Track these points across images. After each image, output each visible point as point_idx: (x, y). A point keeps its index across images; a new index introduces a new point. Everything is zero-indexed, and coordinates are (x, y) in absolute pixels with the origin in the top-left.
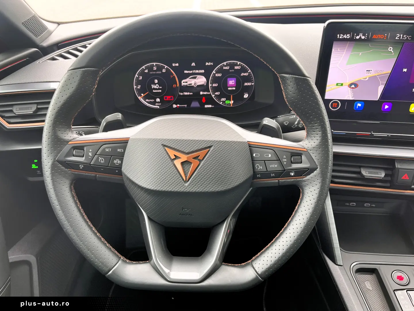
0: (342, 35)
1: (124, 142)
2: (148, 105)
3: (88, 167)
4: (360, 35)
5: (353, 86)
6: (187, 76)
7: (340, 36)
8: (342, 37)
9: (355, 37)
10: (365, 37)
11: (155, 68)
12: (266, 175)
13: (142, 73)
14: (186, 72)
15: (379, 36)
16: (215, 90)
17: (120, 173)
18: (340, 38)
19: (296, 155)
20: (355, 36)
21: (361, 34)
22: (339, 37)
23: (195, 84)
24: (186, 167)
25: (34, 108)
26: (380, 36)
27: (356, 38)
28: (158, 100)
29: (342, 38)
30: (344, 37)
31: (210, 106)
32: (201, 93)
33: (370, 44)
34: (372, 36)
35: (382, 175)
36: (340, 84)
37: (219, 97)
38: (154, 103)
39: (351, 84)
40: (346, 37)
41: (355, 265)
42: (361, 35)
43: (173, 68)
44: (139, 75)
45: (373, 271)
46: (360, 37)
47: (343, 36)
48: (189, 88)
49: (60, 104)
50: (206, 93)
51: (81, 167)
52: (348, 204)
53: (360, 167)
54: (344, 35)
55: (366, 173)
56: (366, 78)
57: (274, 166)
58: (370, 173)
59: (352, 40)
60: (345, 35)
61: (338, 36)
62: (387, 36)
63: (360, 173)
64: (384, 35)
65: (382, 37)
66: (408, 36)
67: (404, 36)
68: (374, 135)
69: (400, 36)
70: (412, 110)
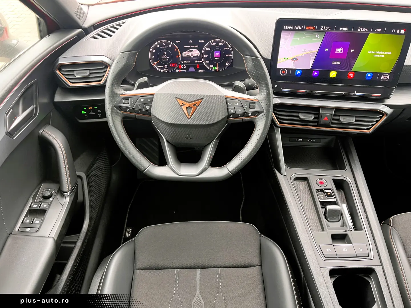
1: (152, 96)
2: (159, 70)
3: (132, 110)
5: (295, 60)
6: (186, 50)
7: (285, 27)
10: (301, 28)
11: (164, 44)
12: (235, 115)
13: (155, 48)
14: (185, 47)
15: (310, 28)
16: (206, 59)
17: (150, 114)
19: (252, 104)
20: (295, 27)
23: (192, 55)
24: (189, 110)
25: (88, 72)
27: (296, 29)
28: (166, 66)
31: (202, 71)
32: (196, 62)
33: (304, 33)
34: (305, 28)
35: (311, 117)
36: (286, 59)
37: (209, 64)
38: (163, 69)
39: (293, 59)
41: (294, 176)
42: (299, 27)
43: (177, 44)
44: (153, 49)
45: (305, 179)
48: (188, 58)
49: (116, 73)
50: (199, 62)
51: (128, 110)
52: (297, 140)
53: (299, 113)
54: (288, 27)
55: (302, 116)
56: (302, 55)
57: (240, 110)
58: (304, 116)
59: (293, 30)
62: (315, 28)
63: (298, 117)
64: (314, 27)
65: (312, 28)
66: (328, 28)
67: (326, 27)
68: (307, 92)
69: (323, 28)
70: (332, 75)
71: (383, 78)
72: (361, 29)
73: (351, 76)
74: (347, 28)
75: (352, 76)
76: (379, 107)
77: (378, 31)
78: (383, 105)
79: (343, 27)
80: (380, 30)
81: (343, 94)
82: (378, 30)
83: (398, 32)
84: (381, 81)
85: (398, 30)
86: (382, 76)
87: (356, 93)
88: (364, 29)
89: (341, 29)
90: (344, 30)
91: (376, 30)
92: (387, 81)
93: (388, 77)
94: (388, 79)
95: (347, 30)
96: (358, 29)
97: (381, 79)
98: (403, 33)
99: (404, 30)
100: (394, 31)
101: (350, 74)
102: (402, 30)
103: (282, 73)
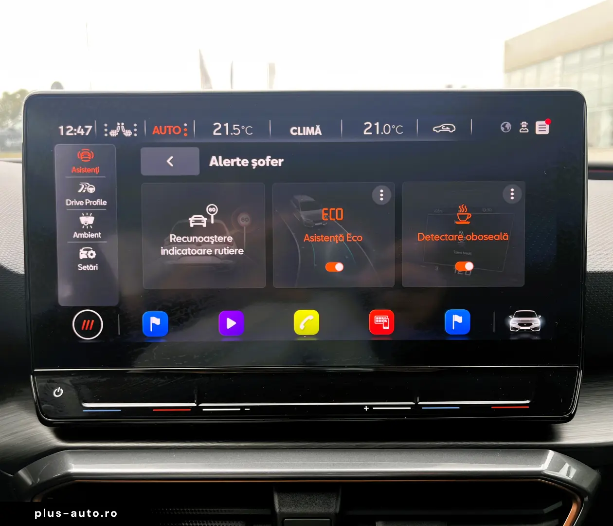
0: (72, 128)
4: (118, 127)
7: (65, 130)
8: (73, 132)
9: (108, 133)
10: (133, 132)
15: (167, 129)
18: (68, 134)
20: (106, 130)
21: (120, 125)
22: (65, 132)
26: (172, 129)
27: (109, 135)
29: (72, 134)
30: (78, 132)
34: (150, 129)
40: (82, 133)
42: (120, 126)
46: (121, 132)
47: (75, 130)
54: (76, 127)
60: (80, 127)
61: (60, 130)
62: (190, 127)
64: (183, 127)
65: (177, 130)
66: (243, 127)
67: (234, 126)
68: (204, 410)
69: (223, 128)
70: (302, 327)
71: (516, 326)
72: (374, 127)
73: (384, 328)
74: (318, 127)
75: (386, 324)
76: (539, 463)
77: (444, 130)
78: (551, 454)
79: (302, 125)
80: (452, 128)
81: (366, 408)
82: (443, 126)
83: (526, 130)
84: (513, 338)
85: (524, 124)
86: (510, 317)
87: (420, 403)
88: (387, 127)
89: (296, 128)
90: (307, 134)
91: (438, 129)
92: (536, 338)
93: (537, 322)
94: (539, 330)
95: (318, 134)
96: (365, 129)
97: (511, 330)
98: (547, 132)
99: (547, 123)
100: (506, 129)
101: (377, 318)
102: (538, 123)
103: (83, 329)
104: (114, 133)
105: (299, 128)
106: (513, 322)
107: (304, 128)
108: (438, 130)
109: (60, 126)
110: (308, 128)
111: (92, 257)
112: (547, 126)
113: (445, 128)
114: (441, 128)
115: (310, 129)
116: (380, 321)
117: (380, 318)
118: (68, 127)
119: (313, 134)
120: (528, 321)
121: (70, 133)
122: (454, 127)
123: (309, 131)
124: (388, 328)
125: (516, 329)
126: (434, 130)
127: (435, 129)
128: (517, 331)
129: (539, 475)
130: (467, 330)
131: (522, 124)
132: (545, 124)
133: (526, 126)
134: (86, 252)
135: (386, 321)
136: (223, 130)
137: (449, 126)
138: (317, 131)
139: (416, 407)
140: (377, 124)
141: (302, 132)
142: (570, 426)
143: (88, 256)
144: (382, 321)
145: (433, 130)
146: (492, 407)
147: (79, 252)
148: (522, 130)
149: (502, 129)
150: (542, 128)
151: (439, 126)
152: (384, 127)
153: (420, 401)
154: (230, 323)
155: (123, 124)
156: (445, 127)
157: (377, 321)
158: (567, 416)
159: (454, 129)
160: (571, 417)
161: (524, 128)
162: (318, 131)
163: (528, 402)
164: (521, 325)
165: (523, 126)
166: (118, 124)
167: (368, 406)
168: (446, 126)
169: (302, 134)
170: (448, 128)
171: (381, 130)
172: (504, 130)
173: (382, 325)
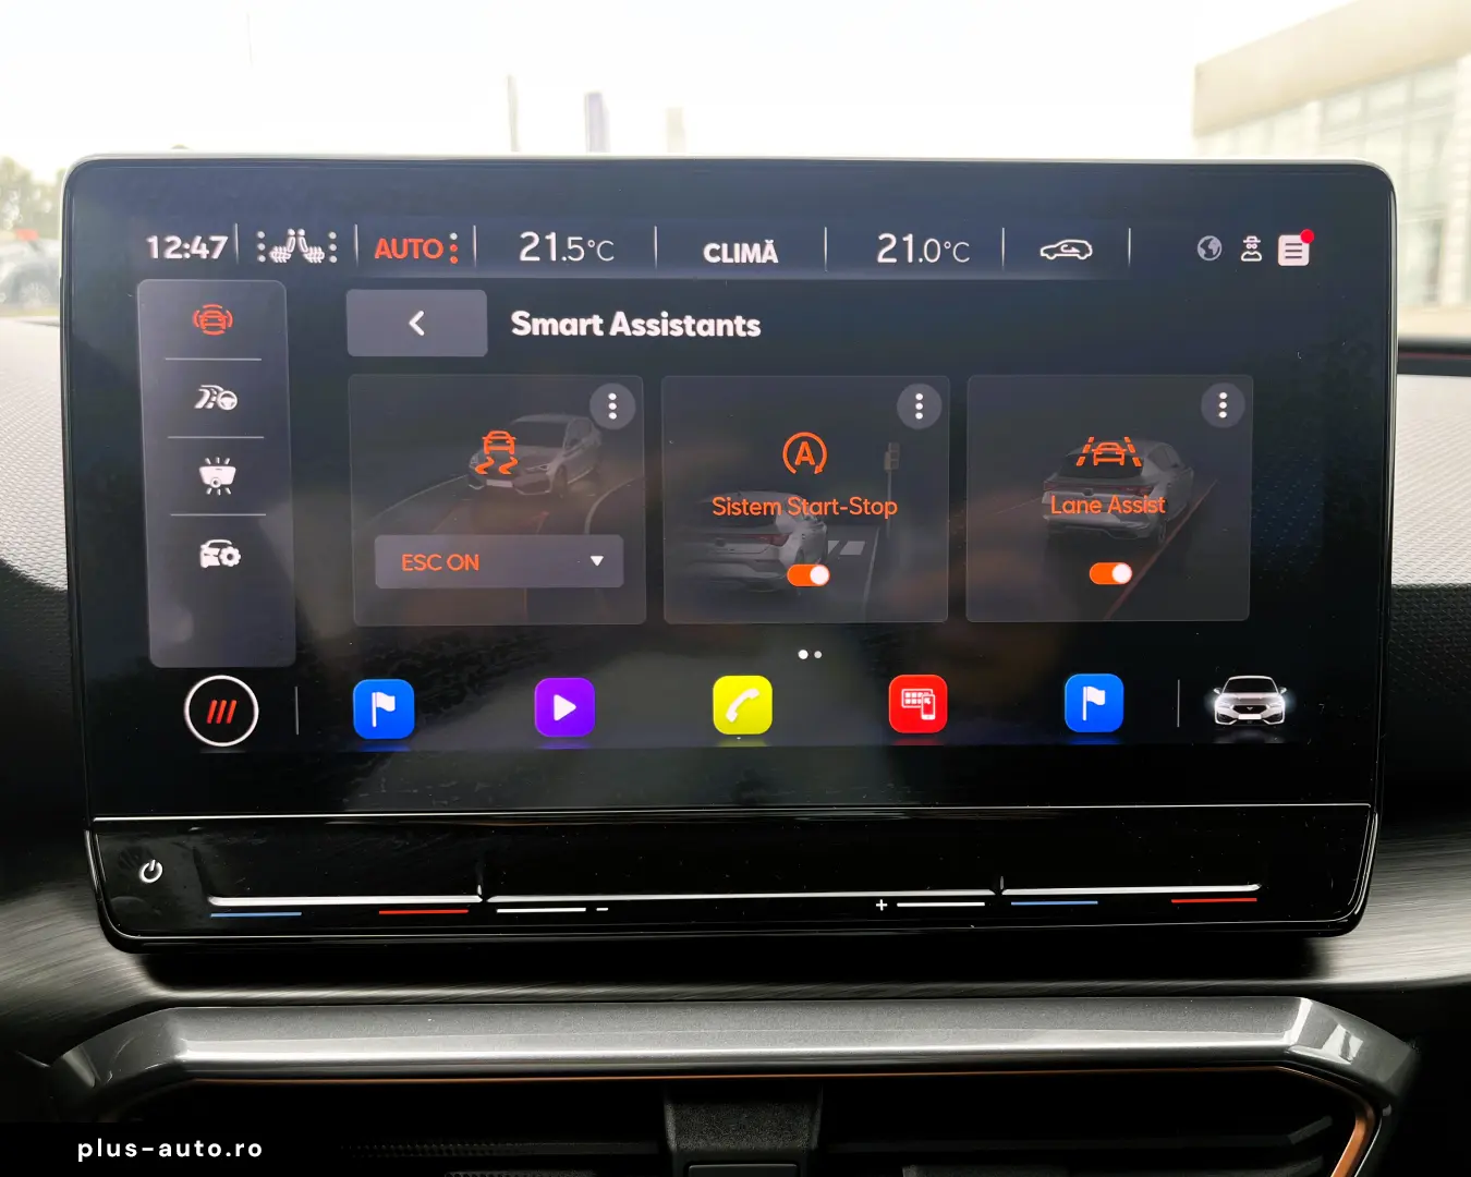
0: (178, 241)
4: (292, 240)
7: (163, 246)
8: (181, 250)
9: (266, 253)
10: (328, 253)
15: (410, 246)
18: (169, 255)
20: (262, 247)
21: (296, 236)
22: (161, 251)
26: (421, 245)
27: (269, 259)
29: (179, 256)
30: (194, 251)
34: (368, 246)
40: (204, 252)
42: (296, 238)
46: (297, 253)
47: (187, 246)
54: (188, 239)
60: (198, 239)
61: (149, 246)
62: (464, 241)
64: (447, 242)
65: (432, 249)
66: (591, 243)
67: (570, 239)
68: (499, 911)
69: (545, 244)
70: (731, 716)
71: (1230, 712)
72: (901, 246)
73: (925, 717)
74: (770, 244)
75: (928, 709)
76: (1280, 1029)
77: (1066, 253)
78: (1306, 1005)
79: (732, 238)
80: (1083, 250)
81: (881, 905)
82: (1063, 243)
83: (1256, 256)
84: (1221, 741)
85: (1252, 242)
86: (1216, 690)
87: (1007, 892)
88: (932, 246)
89: (717, 247)
90: (744, 261)
91: (1050, 252)
92: (1276, 740)
93: (1277, 703)
94: (1282, 721)
95: (770, 262)
96: (880, 249)
97: (1217, 722)
98: (1304, 261)
99: (1305, 239)
100: (1209, 253)
101: (908, 695)
102: (1284, 240)
103: (209, 721)
104: (280, 255)
105: (725, 246)
106: (1223, 704)
107: (737, 246)
108: (1051, 255)
109: (150, 235)
110: (746, 246)
111: (231, 563)
112: (1306, 247)
113: (1067, 249)
114: (1058, 250)
115: (751, 248)
116: (914, 702)
117: (914, 695)
118: (169, 239)
119: (758, 261)
120: (1258, 700)
121: (174, 252)
122: (1090, 247)
123: (747, 253)
124: (932, 717)
125: (1228, 719)
126: (1043, 254)
127: (1045, 251)
128: (1231, 723)
129: (1280, 1056)
130: (1115, 721)
131: (1247, 240)
132: (1300, 242)
133: (1255, 247)
134: (216, 551)
135: (928, 701)
136: (543, 248)
137: (1076, 245)
138: (766, 253)
139: (998, 902)
140: (909, 238)
141: (731, 254)
142: (1350, 942)
143: (220, 561)
144: (920, 701)
145: (1039, 253)
146: (1173, 901)
147: (199, 550)
148: (1247, 256)
149: (1202, 252)
150: (1293, 251)
151: (1054, 243)
152: (926, 247)
153: (1006, 888)
154: (563, 707)
155: (302, 232)
156: (1069, 248)
157: (908, 701)
158: (1343, 919)
159: (1088, 252)
160: (1354, 922)
161: (1252, 250)
162: (770, 254)
163: (1254, 887)
164: (1240, 709)
165: (1248, 247)
166: (292, 232)
167: (886, 899)
168: (1070, 246)
169: (731, 261)
170: (1074, 250)
171: (918, 252)
172: (1206, 256)
173: (919, 710)
